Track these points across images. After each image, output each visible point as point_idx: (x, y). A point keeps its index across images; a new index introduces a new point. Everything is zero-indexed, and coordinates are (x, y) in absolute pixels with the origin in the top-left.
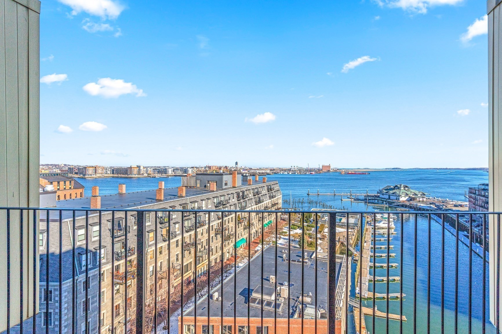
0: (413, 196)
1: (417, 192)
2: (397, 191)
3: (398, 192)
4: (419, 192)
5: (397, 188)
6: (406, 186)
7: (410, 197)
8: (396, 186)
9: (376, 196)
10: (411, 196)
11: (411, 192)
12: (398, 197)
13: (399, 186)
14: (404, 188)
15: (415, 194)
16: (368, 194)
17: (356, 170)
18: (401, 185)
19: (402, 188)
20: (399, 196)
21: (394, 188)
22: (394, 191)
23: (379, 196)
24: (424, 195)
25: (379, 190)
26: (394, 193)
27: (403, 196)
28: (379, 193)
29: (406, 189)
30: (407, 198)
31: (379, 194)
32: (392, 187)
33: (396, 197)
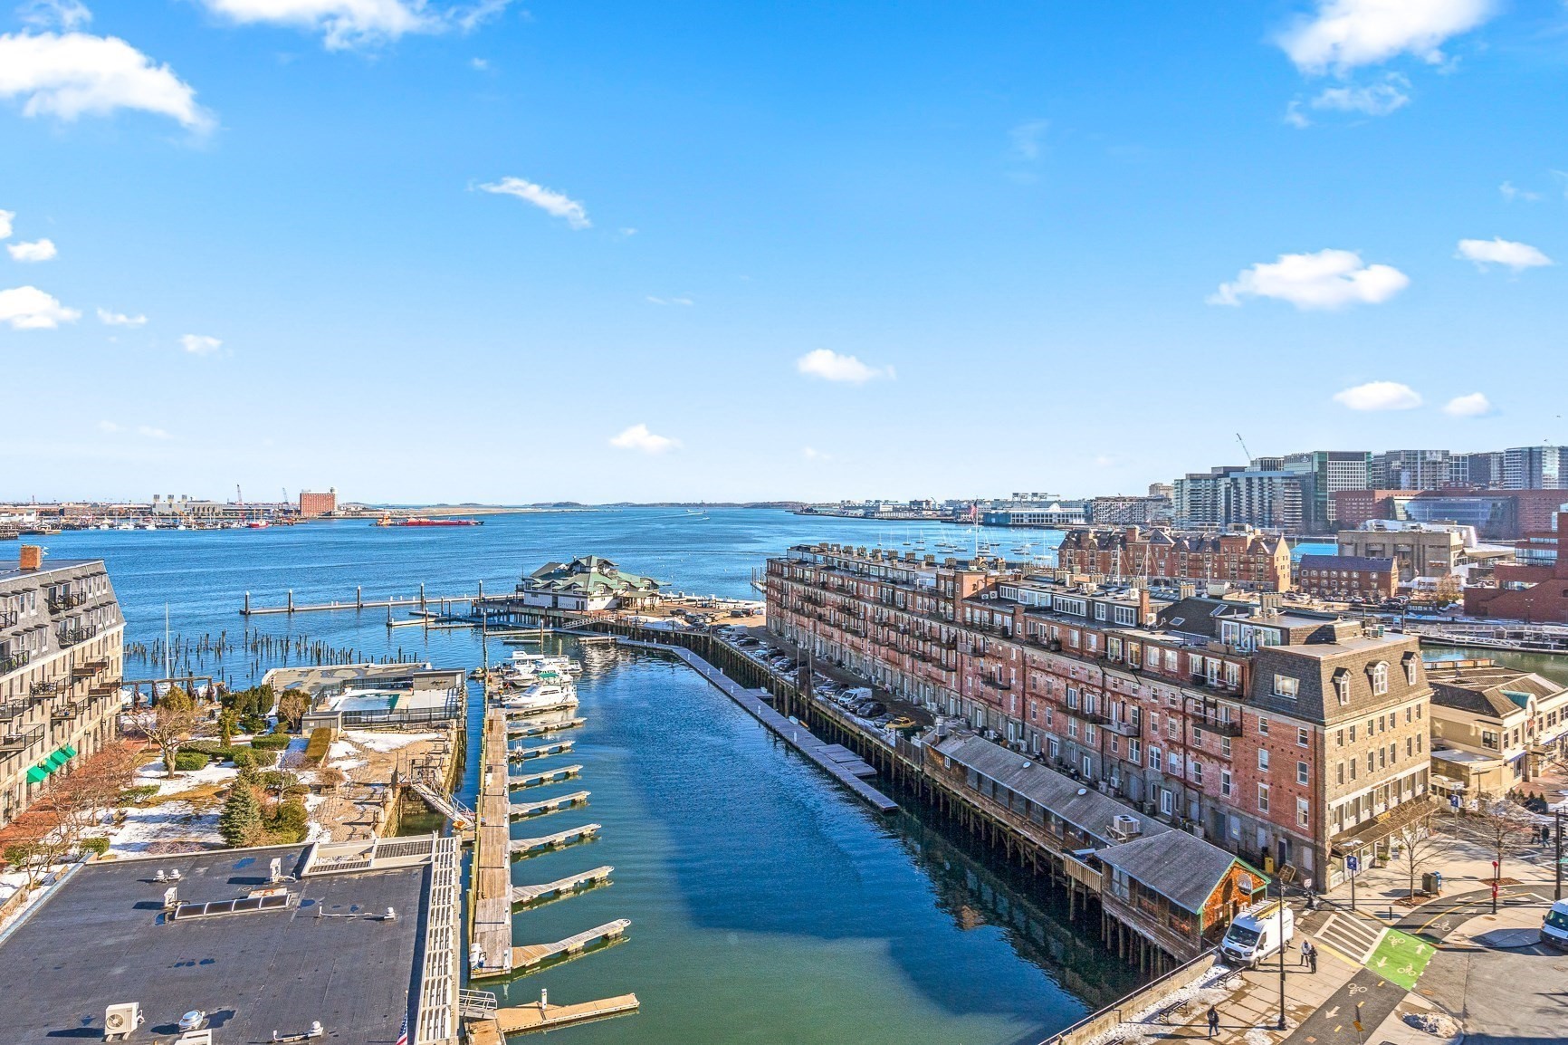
0: (626, 594)
1: (636, 580)
2: (578, 579)
3: (581, 584)
4: (642, 580)
5: (578, 569)
6: (606, 562)
7: (616, 597)
8: (577, 563)
9: (511, 601)
10: (620, 592)
11: (620, 581)
12: (583, 600)
13: (584, 562)
14: (600, 567)
15: (632, 587)
16: (483, 595)
17: (435, 510)
18: (589, 559)
19: (594, 570)
20: (586, 594)
21: (570, 569)
22: (570, 580)
23: (522, 600)
24: (656, 586)
25: (523, 580)
26: (569, 587)
27: (596, 594)
28: (522, 590)
29: (606, 571)
30: (609, 599)
31: (520, 595)
32: (562, 566)
33: (578, 599)
